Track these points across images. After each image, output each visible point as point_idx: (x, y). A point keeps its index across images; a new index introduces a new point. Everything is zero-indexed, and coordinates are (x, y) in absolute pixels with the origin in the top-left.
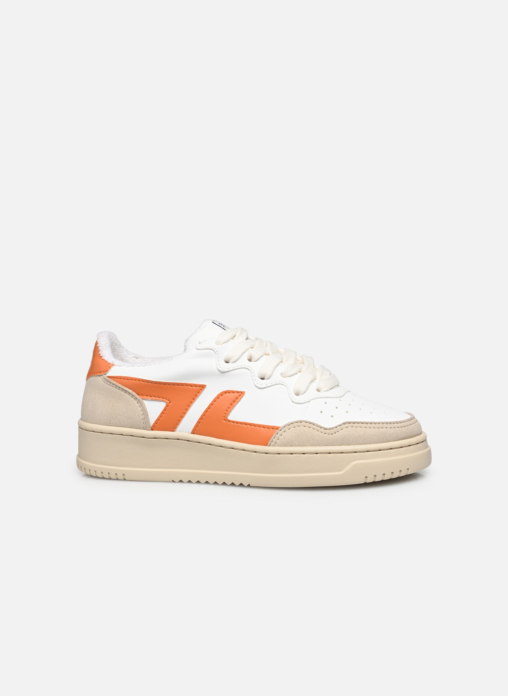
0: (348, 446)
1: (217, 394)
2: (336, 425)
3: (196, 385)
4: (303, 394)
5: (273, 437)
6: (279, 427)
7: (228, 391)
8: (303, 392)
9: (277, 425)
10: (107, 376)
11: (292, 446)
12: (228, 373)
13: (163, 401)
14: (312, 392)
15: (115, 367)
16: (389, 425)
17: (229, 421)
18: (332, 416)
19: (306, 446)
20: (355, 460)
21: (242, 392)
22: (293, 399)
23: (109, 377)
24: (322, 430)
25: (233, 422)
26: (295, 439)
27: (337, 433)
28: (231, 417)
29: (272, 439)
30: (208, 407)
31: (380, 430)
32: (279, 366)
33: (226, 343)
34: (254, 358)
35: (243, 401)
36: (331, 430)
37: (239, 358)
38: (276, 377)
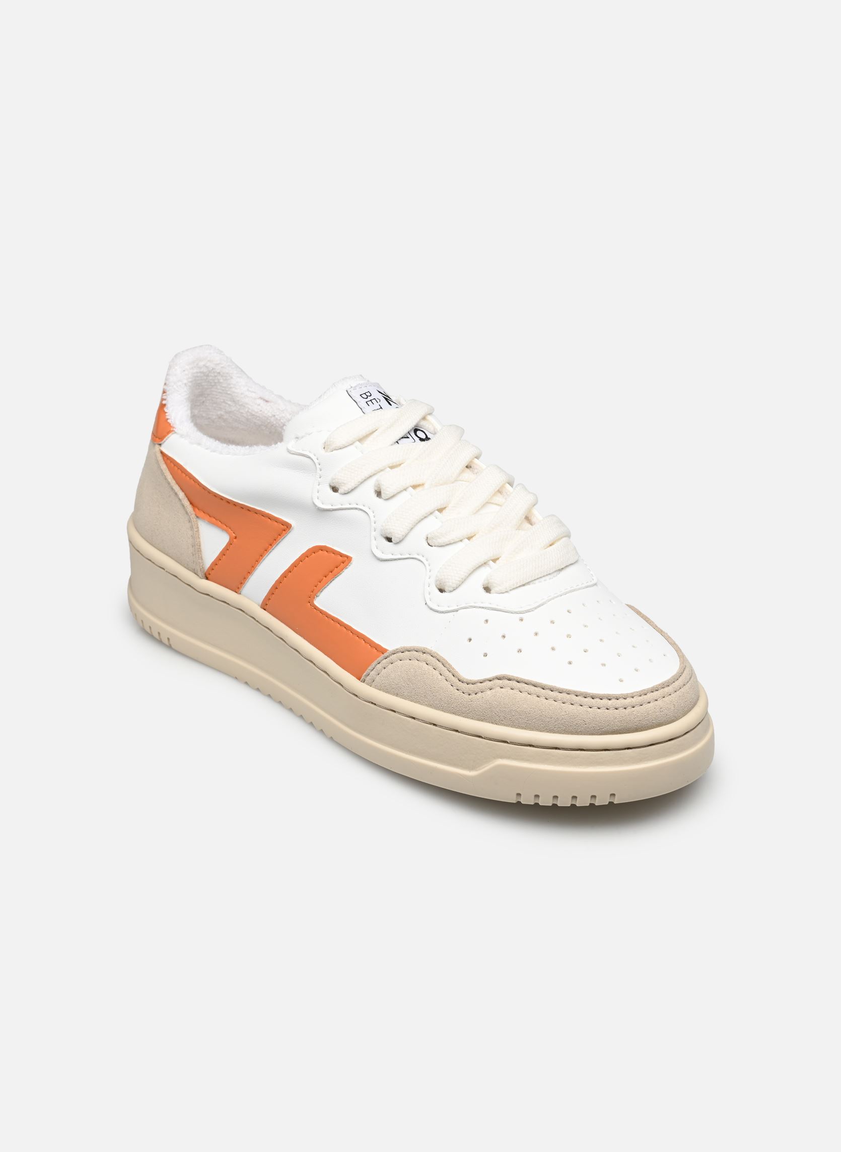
0: (496, 725)
1: (307, 549)
2: (482, 678)
3: (277, 520)
4: (451, 591)
5: (370, 668)
6: (386, 650)
7: (325, 547)
8: (452, 589)
9: (384, 646)
10: (160, 449)
11: (397, 695)
12: (330, 513)
13: (227, 531)
14: (472, 590)
15: (175, 434)
16: (589, 700)
17: (316, 608)
18: (485, 654)
19: (419, 702)
20: (502, 757)
21: (347, 557)
22: (427, 597)
23: (162, 453)
24: (455, 680)
25: (321, 612)
26: (404, 685)
27: (480, 695)
28: (318, 602)
29: (368, 671)
30: (288, 569)
31: (567, 707)
32: (432, 517)
33: (340, 449)
34: (387, 491)
35: (347, 574)
36: (471, 686)
37: (355, 488)
38: (415, 543)
